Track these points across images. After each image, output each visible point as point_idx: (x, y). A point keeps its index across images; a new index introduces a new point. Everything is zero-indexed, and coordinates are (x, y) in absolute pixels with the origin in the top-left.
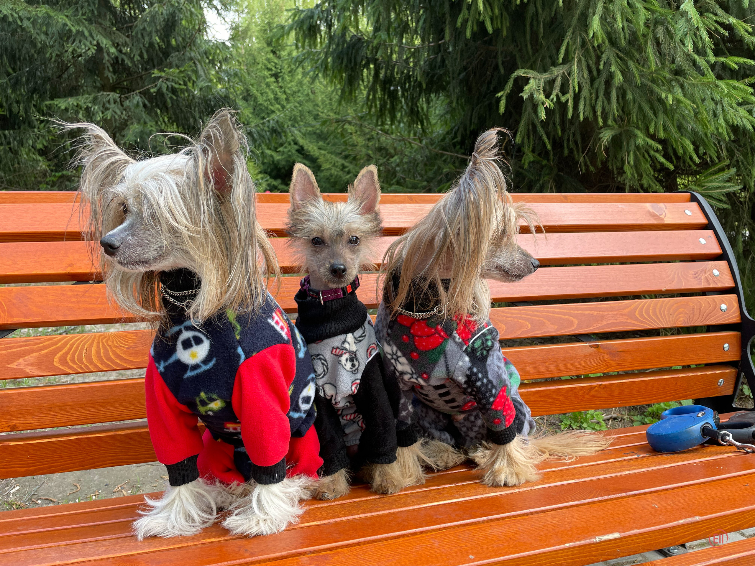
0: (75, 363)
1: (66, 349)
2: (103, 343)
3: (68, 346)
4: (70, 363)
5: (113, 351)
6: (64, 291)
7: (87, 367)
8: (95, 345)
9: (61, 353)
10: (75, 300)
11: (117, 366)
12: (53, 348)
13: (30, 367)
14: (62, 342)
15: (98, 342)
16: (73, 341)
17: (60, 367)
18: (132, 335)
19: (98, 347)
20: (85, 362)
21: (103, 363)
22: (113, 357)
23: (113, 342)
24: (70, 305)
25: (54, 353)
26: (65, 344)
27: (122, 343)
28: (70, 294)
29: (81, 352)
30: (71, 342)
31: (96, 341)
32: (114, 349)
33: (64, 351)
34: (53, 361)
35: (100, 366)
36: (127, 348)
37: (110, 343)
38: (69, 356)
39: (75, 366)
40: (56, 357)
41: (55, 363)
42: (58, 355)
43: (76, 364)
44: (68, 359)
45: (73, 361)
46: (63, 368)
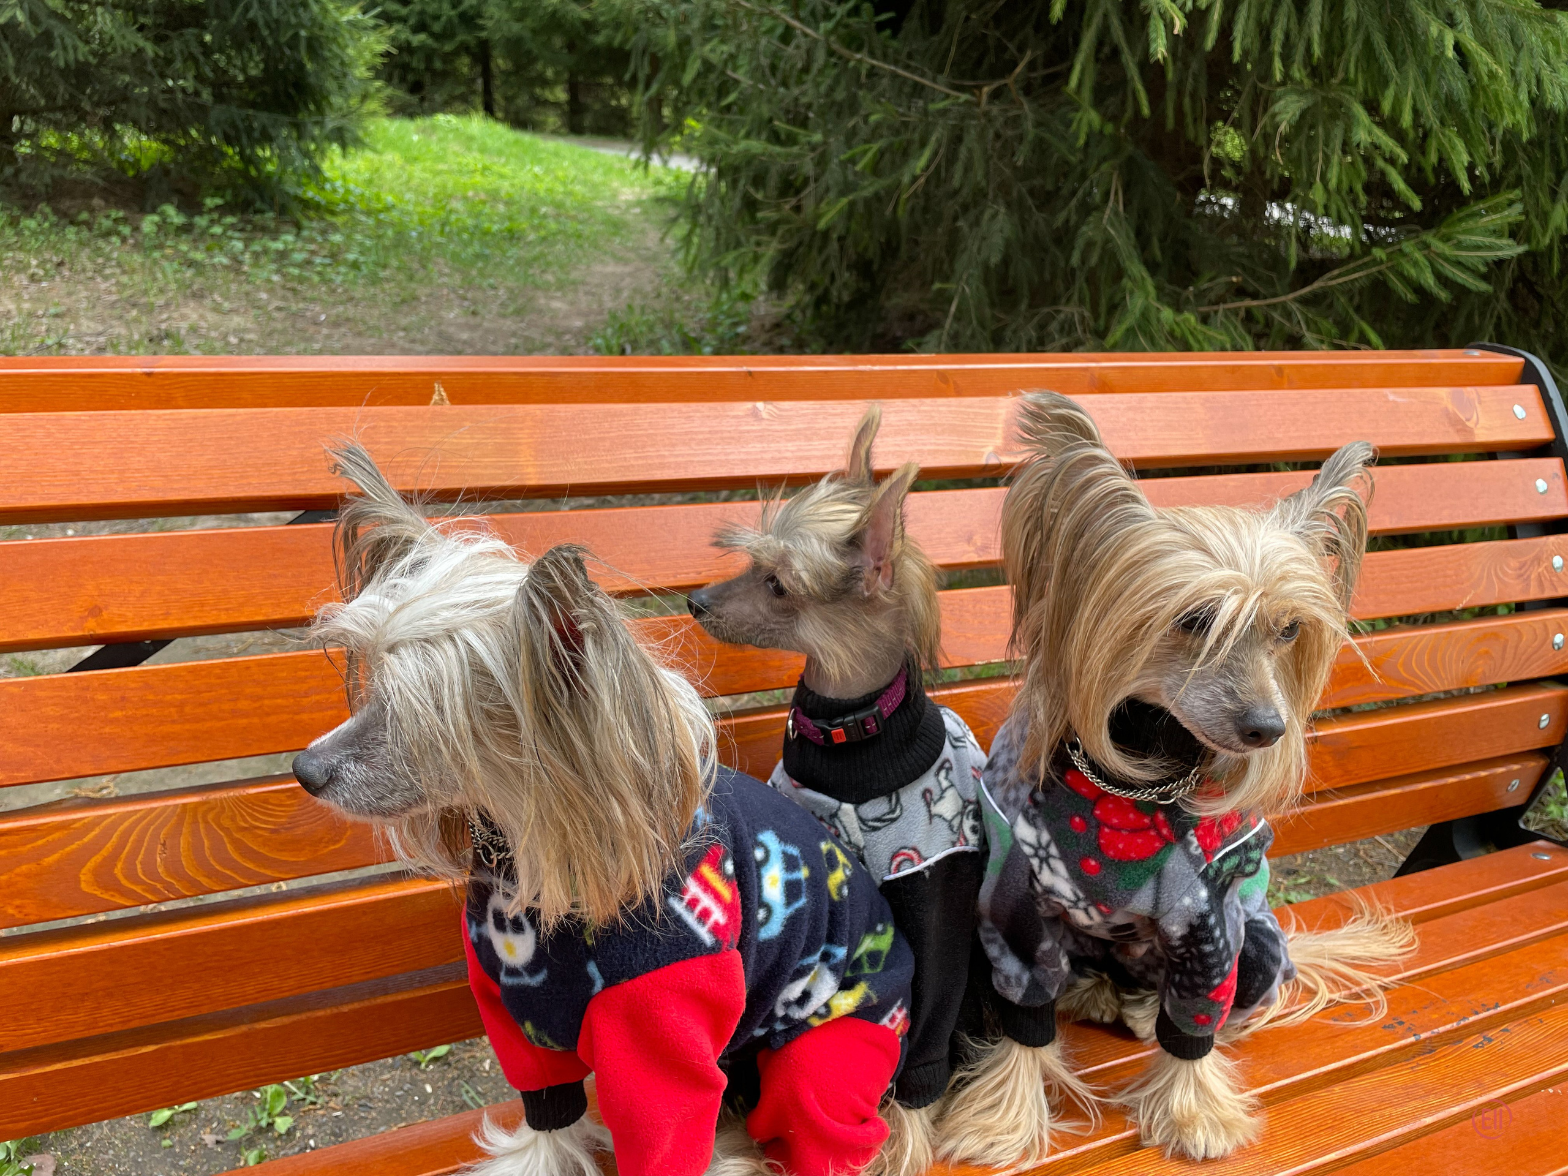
0: (138, 882)
1: (109, 846)
2: (206, 822)
3: (114, 839)
4: (124, 882)
5: (236, 843)
6: (87, 689)
7: (169, 887)
8: (185, 830)
9: (96, 859)
10: (118, 714)
11: (249, 879)
12: (74, 847)
13: (18, 902)
14: (97, 831)
15: (195, 822)
16: (126, 824)
17: (98, 893)
18: (283, 796)
19: (195, 833)
20: (163, 876)
21: (211, 873)
22: (235, 856)
23: (233, 819)
24: (107, 730)
25: (78, 860)
26: (106, 835)
27: (257, 819)
28: (102, 697)
29: (150, 853)
30: (122, 828)
31: (188, 819)
32: (237, 836)
33: (104, 852)
34: (79, 881)
35: (204, 881)
36: (273, 831)
37: (227, 823)
38: (120, 865)
39: (138, 889)
40: (84, 871)
41: (83, 886)
42: (90, 865)
43: (142, 883)
44: (118, 871)
45: (132, 877)
46: (106, 896)
